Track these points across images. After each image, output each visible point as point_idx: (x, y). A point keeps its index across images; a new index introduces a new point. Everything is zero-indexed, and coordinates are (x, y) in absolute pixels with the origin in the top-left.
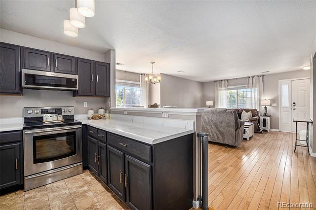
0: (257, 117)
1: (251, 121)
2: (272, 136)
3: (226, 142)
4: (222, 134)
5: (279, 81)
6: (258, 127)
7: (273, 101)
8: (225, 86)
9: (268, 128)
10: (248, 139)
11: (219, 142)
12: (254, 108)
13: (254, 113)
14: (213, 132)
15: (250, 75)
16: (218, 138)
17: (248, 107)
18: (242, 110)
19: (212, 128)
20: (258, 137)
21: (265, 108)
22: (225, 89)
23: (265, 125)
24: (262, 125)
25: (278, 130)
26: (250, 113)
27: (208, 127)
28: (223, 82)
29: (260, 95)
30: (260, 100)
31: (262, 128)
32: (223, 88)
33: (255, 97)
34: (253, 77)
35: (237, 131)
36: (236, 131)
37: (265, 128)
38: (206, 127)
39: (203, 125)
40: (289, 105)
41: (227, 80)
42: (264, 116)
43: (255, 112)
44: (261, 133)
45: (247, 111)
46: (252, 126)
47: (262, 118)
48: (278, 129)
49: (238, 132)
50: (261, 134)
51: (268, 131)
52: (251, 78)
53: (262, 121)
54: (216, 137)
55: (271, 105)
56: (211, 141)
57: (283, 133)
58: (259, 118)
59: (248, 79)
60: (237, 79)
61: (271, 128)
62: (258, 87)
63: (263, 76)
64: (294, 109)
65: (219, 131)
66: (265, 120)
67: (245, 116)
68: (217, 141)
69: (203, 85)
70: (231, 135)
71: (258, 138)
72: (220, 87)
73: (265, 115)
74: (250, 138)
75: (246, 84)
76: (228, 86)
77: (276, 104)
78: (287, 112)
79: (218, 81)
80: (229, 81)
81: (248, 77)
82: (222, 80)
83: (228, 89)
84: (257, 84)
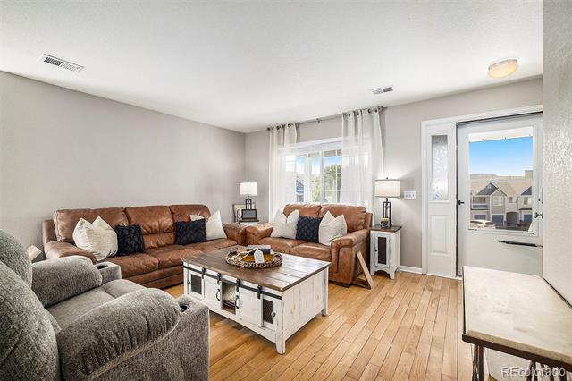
1: (337, 249)
5: (424, 123)
7: (408, 184)
8: (291, 142)
9: (392, 264)
12: (358, 204)
13: (357, 220)
15: (349, 109)
21: (387, 205)
22: (293, 151)
23: (382, 259)
24: (374, 256)
25: (418, 271)
26: (341, 221)
28: (287, 130)
30: (374, 181)
31: (374, 264)
32: (287, 147)
34: (356, 114)
37: (382, 267)
40: (449, 197)
41: (297, 125)
42: (381, 228)
43: (360, 214)
45: (336, 212)
47: (375, 235)
48: (421, 267)
51: (392, 275)
52: (352, 115)
53: (374, 244)
55: (401, 196)
58: (369, 235)
59: (345, 121)
60: (319, 120)
61: (401, 264)
63: (382, 110)
66: (382, 241)
69: (243, 139)
72: (279, 143)
75: (340, 136)
76: (298, 141)
77: (415, 192)
78: (444, 218)
79: (275, 128)
80: (301, 127)
81: (344, 114)
82: (284, 126)
83: (299, 149)
84: (368, 135)
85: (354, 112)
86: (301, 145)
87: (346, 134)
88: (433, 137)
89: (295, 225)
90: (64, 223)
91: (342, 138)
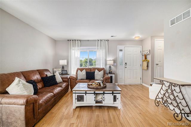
5: (118, 46)
8: (78, 46)
15: (99, 39)
21: (110, 67)
22: (78, 49)
26: (102, 72)
28: (76, 42)
30: (106, 61)
32: (76, 48)
33: (102, 58)
34: (101, 40)
41: (80, 41)
59: (98, 42)
60: (88, 40)
62: (104, 50)
63: (108, 41)
64: (126, 67)
66: (111, 77)
69: (55, 42)
72: (73, 46)
76: (81, 46)
77: (116, 64)
79: (72, 40)
80: (81, 41)
81: (97, 40)
82: (75, 40)
83: (81, 49)
84: (104, 47)
86: (82, 48)
88: (120, 50)
91: (96, 47)
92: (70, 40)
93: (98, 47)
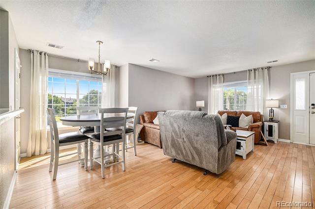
0: (259, 123)
1: (251, 129)
2: (281, 151)
3: (205, 166)
4: (199, 153)
5: (292, 74)
6: (262, 136)
7: (282, 102)
8: (220, 82)
9: (275, 137)
10: (244, 157)
11: (195, 164)
12: (256, 111)
13: (257, 117)
14: (187, 148)
15: (252, 67)
16: (193, 158)
17: (248, 109)
18: (241, 113)
19: (185, 142)
20: (260, 152)
21: (272, 111)
22: (221, 87)
23: (271, 134)
24: (266, 133)
25: (288, 141)
26: (250, 117)
27: (180, 140)
28: (218, 77)
29: (265, 94)
30: (264, 100)
31: (266, 137)
32: (218, 85)
33: (258, 96)
34: (255, 70)
35: (222, 150)
36: (219, 150)
37: (270, 138)
38: (177, 141)
39: (172, 136)
40: (306, 107)
41: (223, 75)
42: (269, 121)
43: (258, 115)
44: (266, 145)
45: (247, 114)
46: (252, 137)
47: (267, 124)
48: (290, 139)
49: (225, 150)
50: (264, 147)
51: (276, 142)
52: (253, 70)
53: (266, 128)
54: (190, 157)
55: (279, 107)
56: (185, 161)
57: (296, 146)
58: (263, 123)
59: (249, 73)
61: (279, 138)
62: (262, 83)
63: (269, 68)
64: (313, 113)
65: (195, 148)
66: (270, 127)
67: (244, 121)
68: (192, 163)
69: (193, 81)
70: (212, 157)
71: (260, 154)
72: (214, 83)
73: (272, 120)
74: (248, 155)
75: (247, 80)
76: (223, 82)
77: (286, 106)
78: (303, 117)
79: (212, 76)
80: (225, 76)
81: (249, 70)
82: (216, 75)
83: (223, 86)
84: (261, 80)
85: (254, 69)
86: (225, 84)
87: (249, 79)
89: (226, 120)
90: (148, 116)
91: (247, 81)
92: (210, 76)
93: (250, 81)
